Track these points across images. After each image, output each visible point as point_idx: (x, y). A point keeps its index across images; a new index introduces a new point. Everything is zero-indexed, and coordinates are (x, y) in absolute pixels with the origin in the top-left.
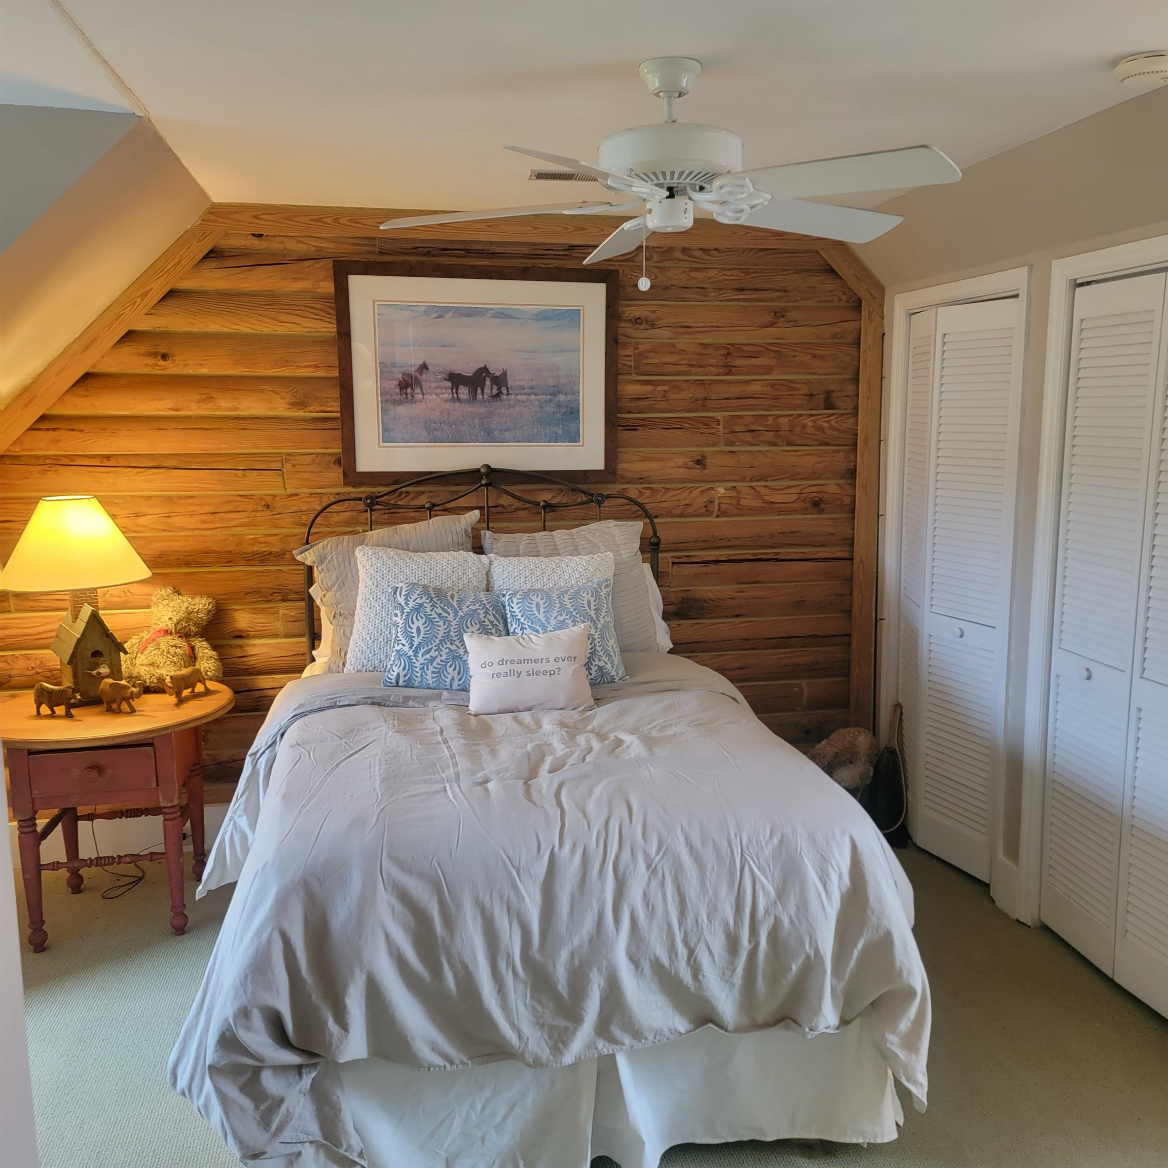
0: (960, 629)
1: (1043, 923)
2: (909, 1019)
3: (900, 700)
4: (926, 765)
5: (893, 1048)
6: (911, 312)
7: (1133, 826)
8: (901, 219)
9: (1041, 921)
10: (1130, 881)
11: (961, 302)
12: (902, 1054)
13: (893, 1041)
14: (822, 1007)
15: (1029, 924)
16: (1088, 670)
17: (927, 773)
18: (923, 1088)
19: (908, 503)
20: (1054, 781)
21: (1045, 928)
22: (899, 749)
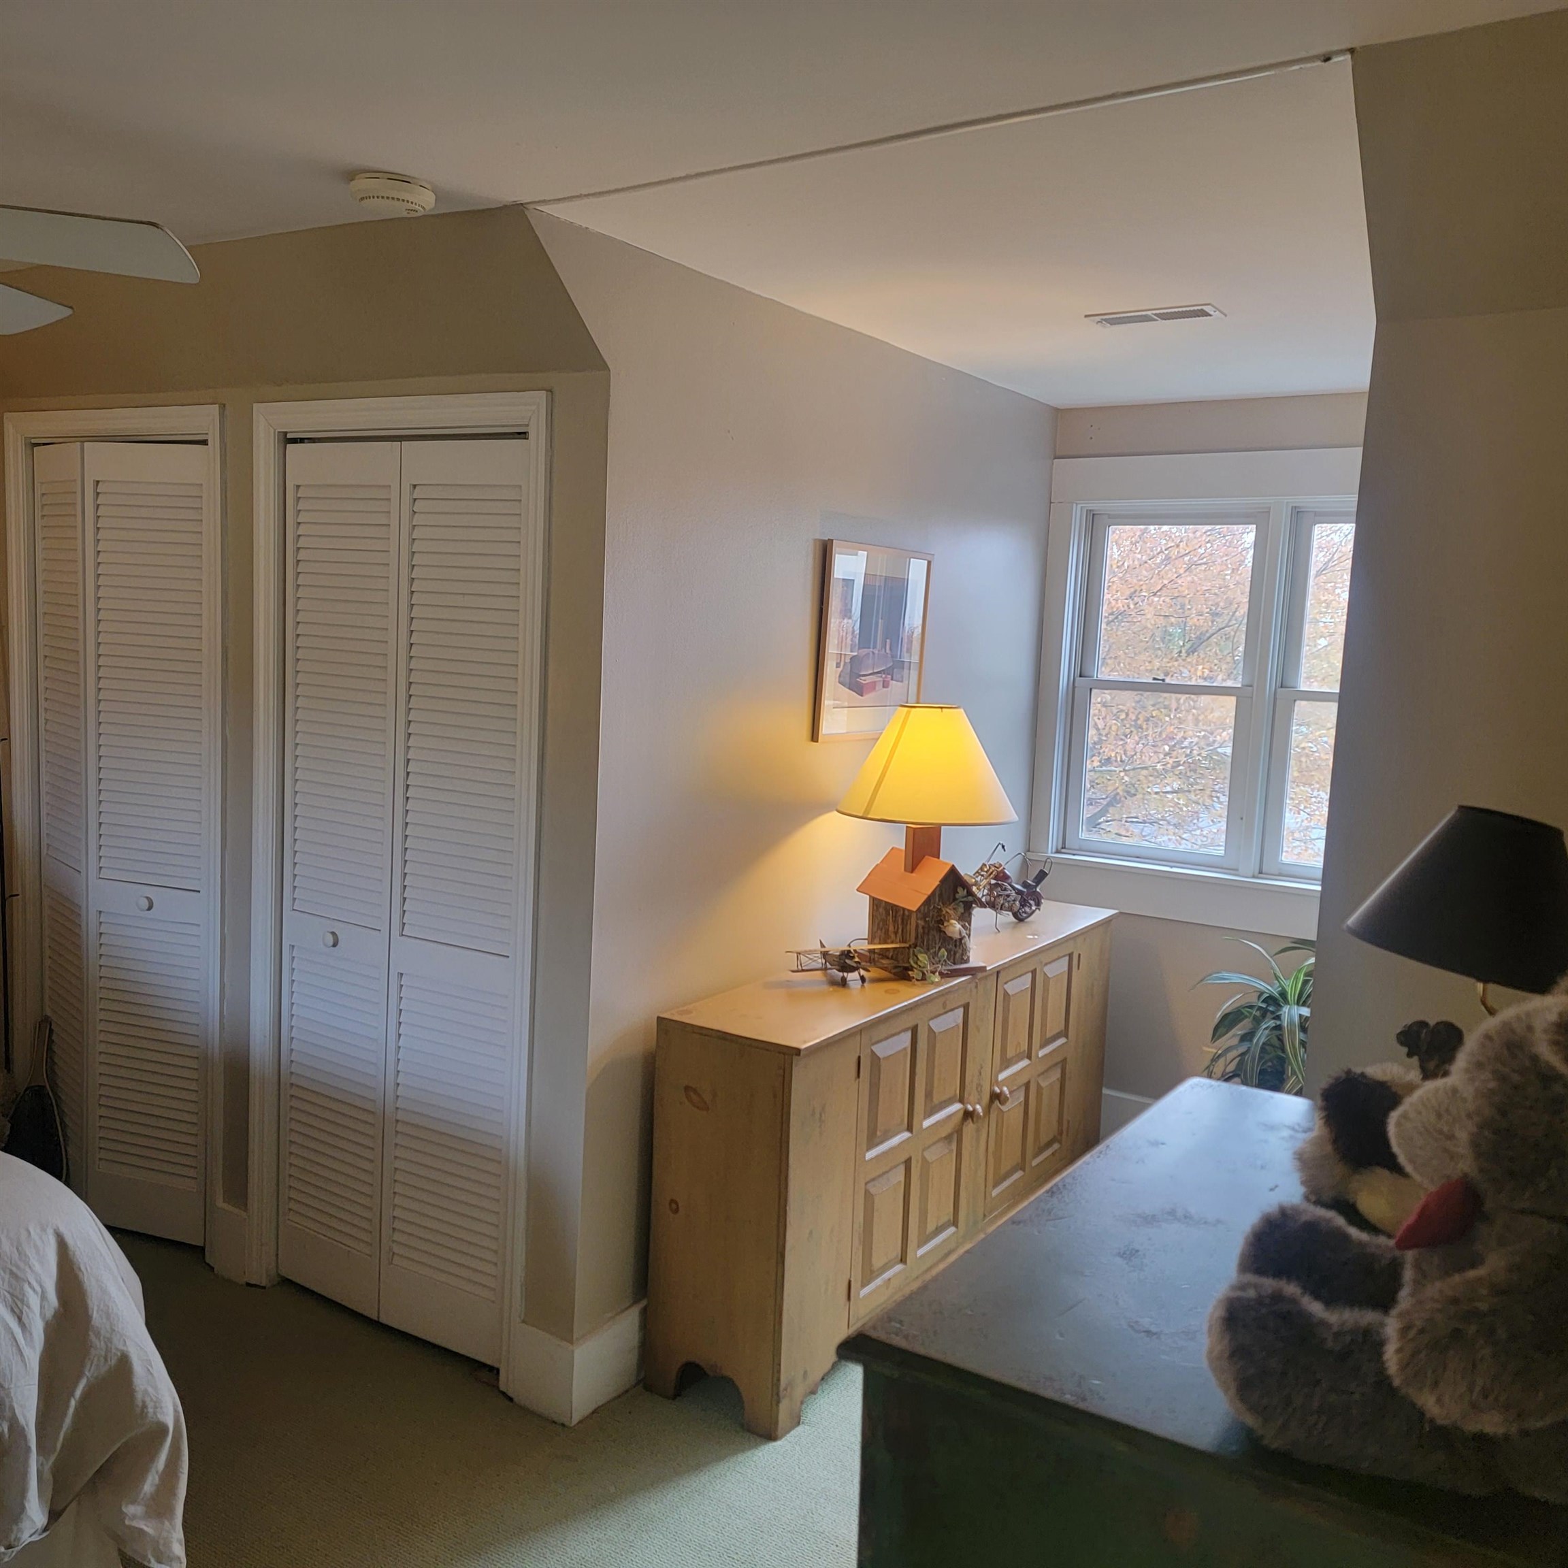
0: (147, 898)
1: (282, 1277)
2: (157, 1472)
3: (48, 1012)
4: (99, 1100)
5: (135, 1524)
6: (34, 441)
7: (397, 1121)
8: (70, 312)
9: (279, 1275)
10: (396, 1190)
11: (118, 439)
12: (148, 1528)
13: (134, 1512)
14: (27, 1505)
15: (263, 1285)
16: (333, 933)
17: (103, 1112)
18: (181, 1563)
19: (47, 720)
20: (292, 1084)
21: (286, 1282)
22: (50, 1085)
